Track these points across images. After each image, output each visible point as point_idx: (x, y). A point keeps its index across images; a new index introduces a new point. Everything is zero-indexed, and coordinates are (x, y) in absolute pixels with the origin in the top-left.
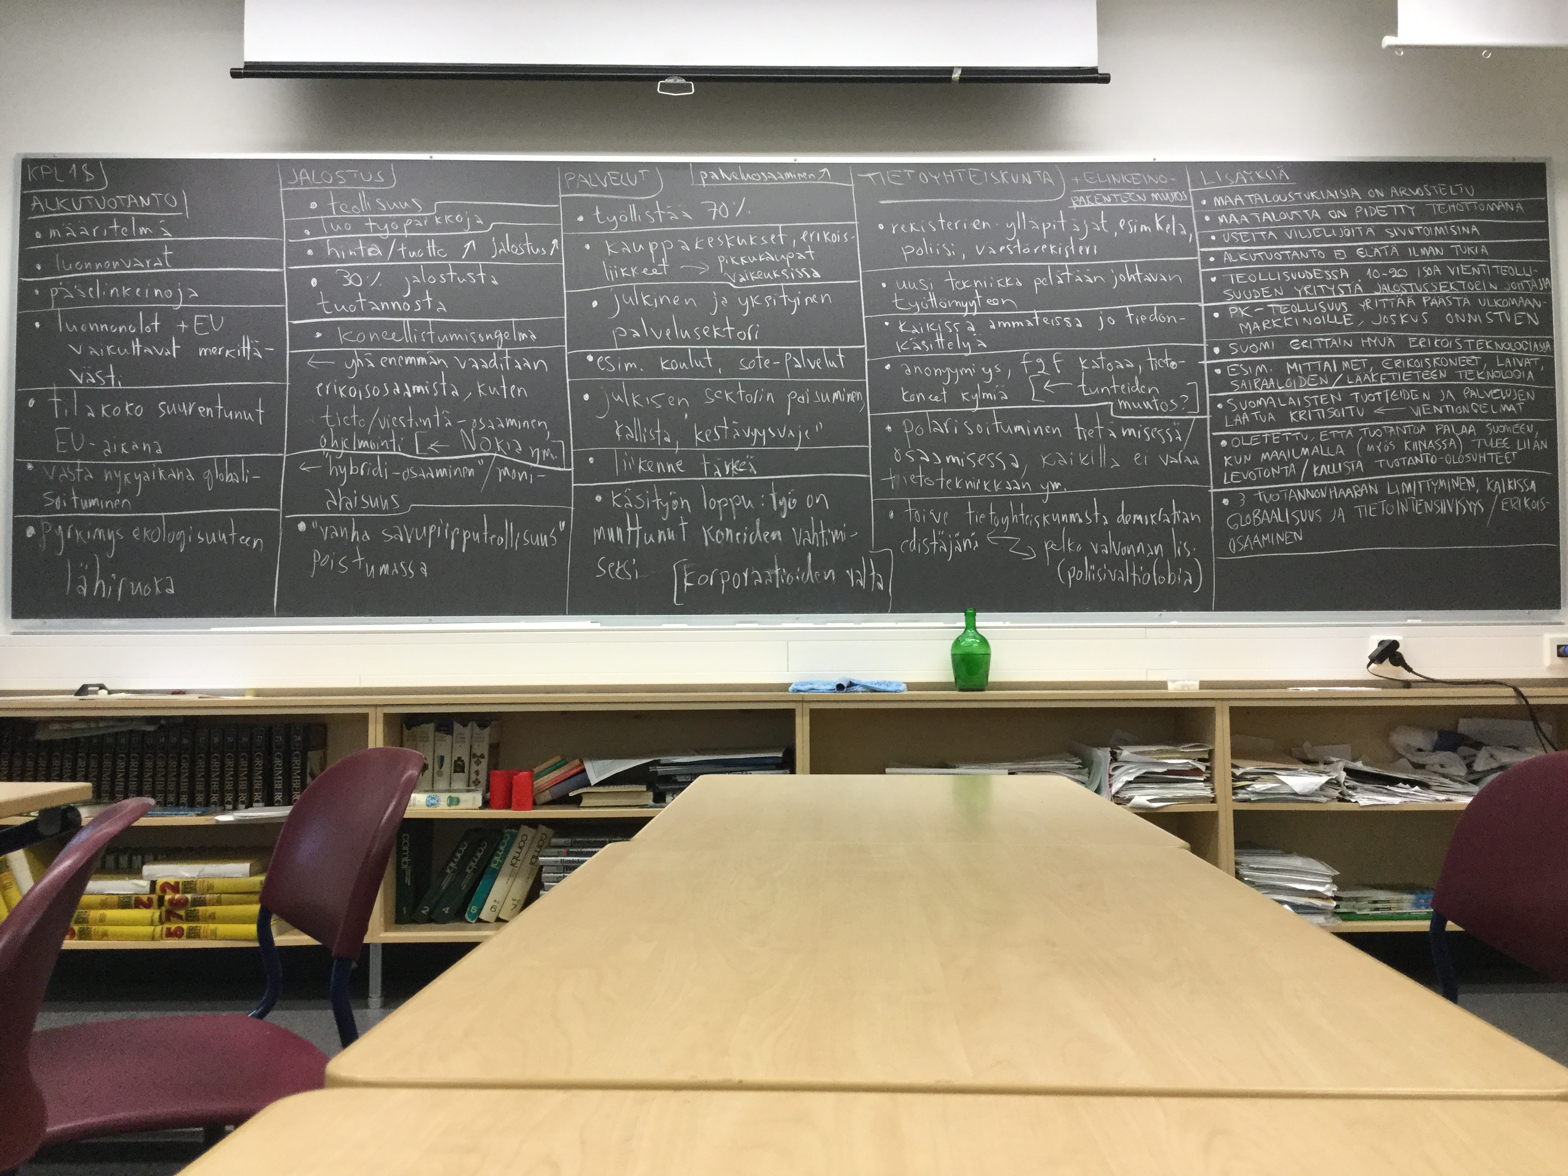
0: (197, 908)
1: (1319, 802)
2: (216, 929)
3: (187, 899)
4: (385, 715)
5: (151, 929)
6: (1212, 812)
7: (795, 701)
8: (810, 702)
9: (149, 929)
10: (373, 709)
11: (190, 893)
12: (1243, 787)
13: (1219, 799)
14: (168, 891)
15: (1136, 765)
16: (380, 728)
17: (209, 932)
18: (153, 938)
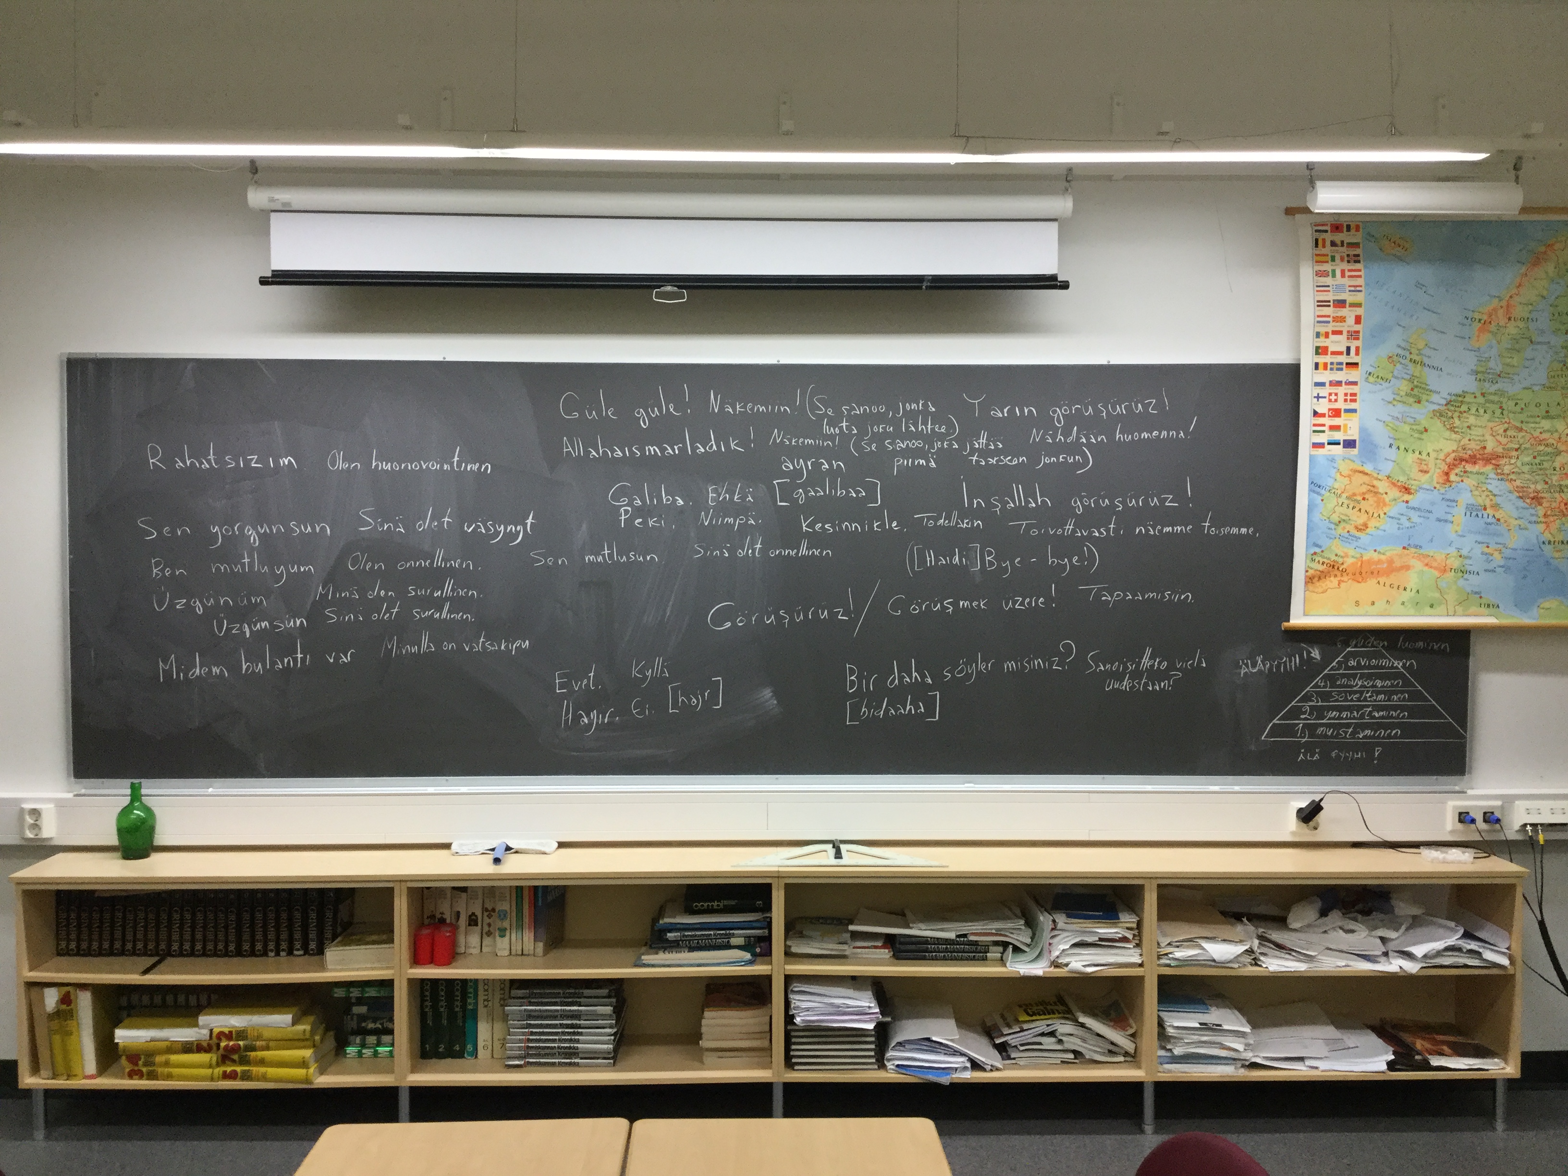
0: (248, 1053)
2: (266, 1073)
3: (239, 1045)
4: (408, 889)
5: (210, 1070)
6: (1140, 976)
7: (770, 877)
8: (783, 877)
9: (209, 1071)
10: (397, 884)
11: (243, 1040)
13: (1145, 965)
14: (223, 1039)
15: (1072, 934)
17: (260, 1074)
18: (212, 1079)
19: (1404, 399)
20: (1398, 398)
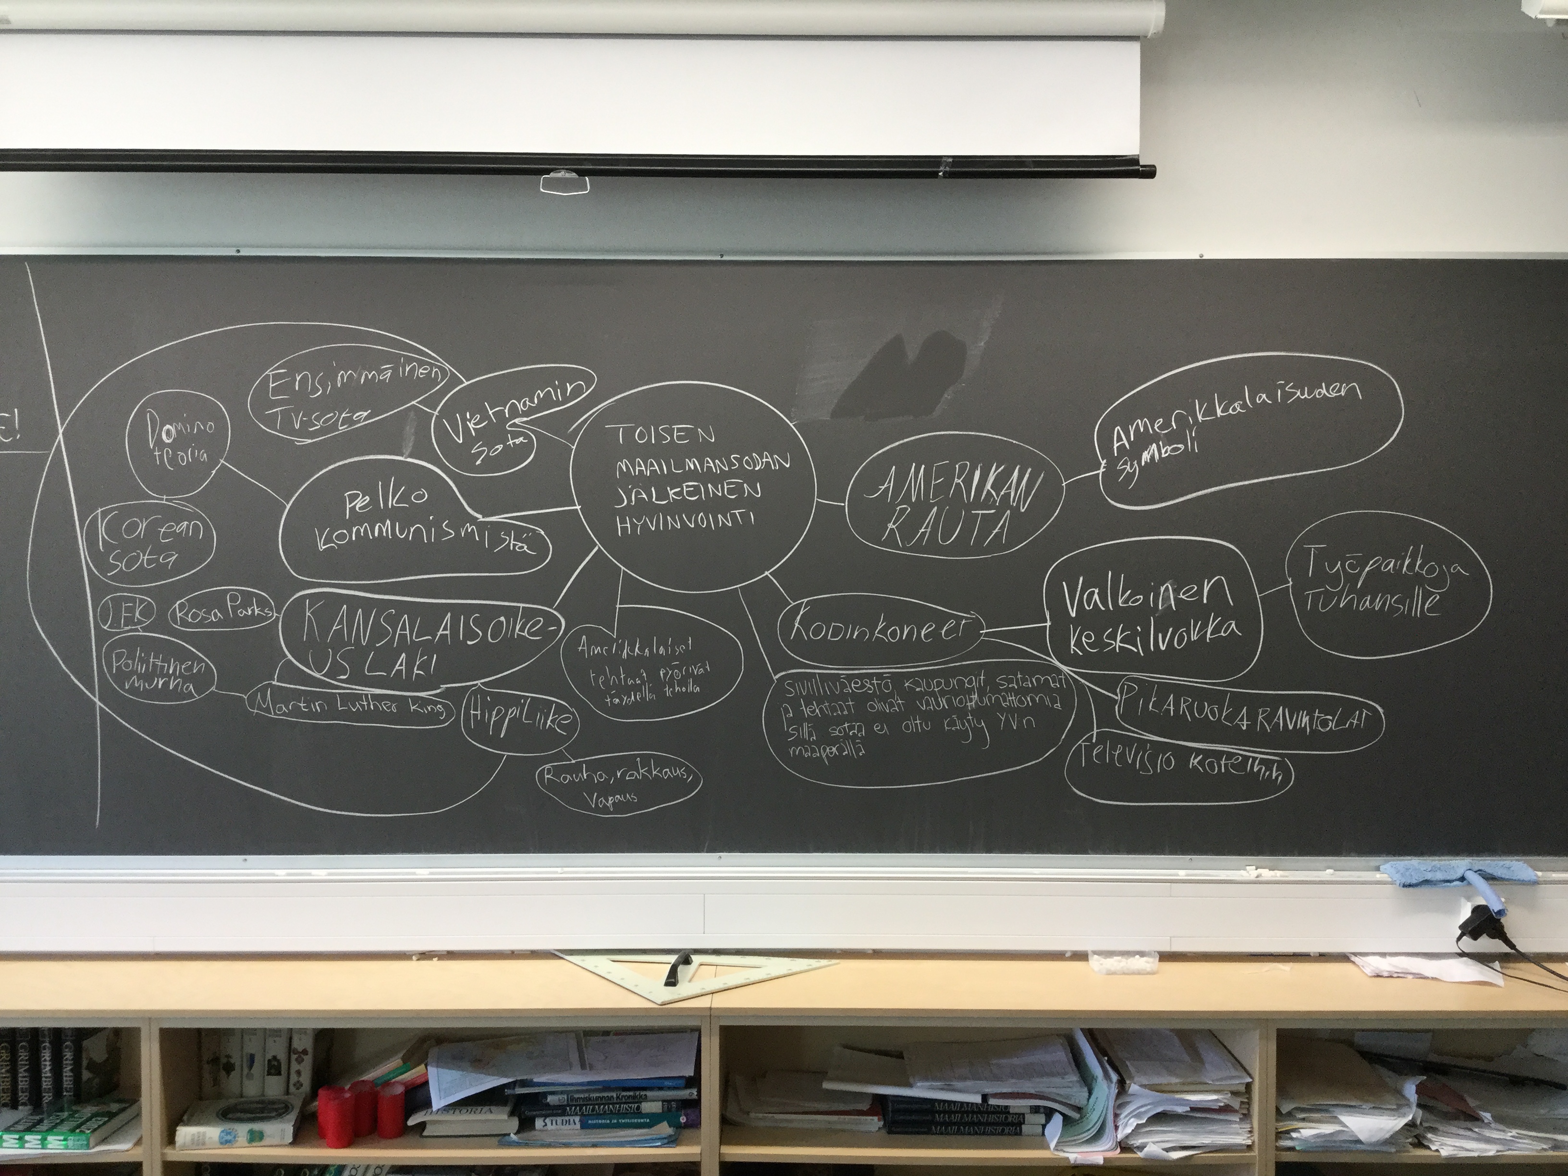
4: (161, 1030)
6: (1247, 1164)
7: (702, 1017)
8: (720, 1017)
10: (148, 1022)
12: (1288, 1132)
13: (1256, 1147)
16: (155, 1045)
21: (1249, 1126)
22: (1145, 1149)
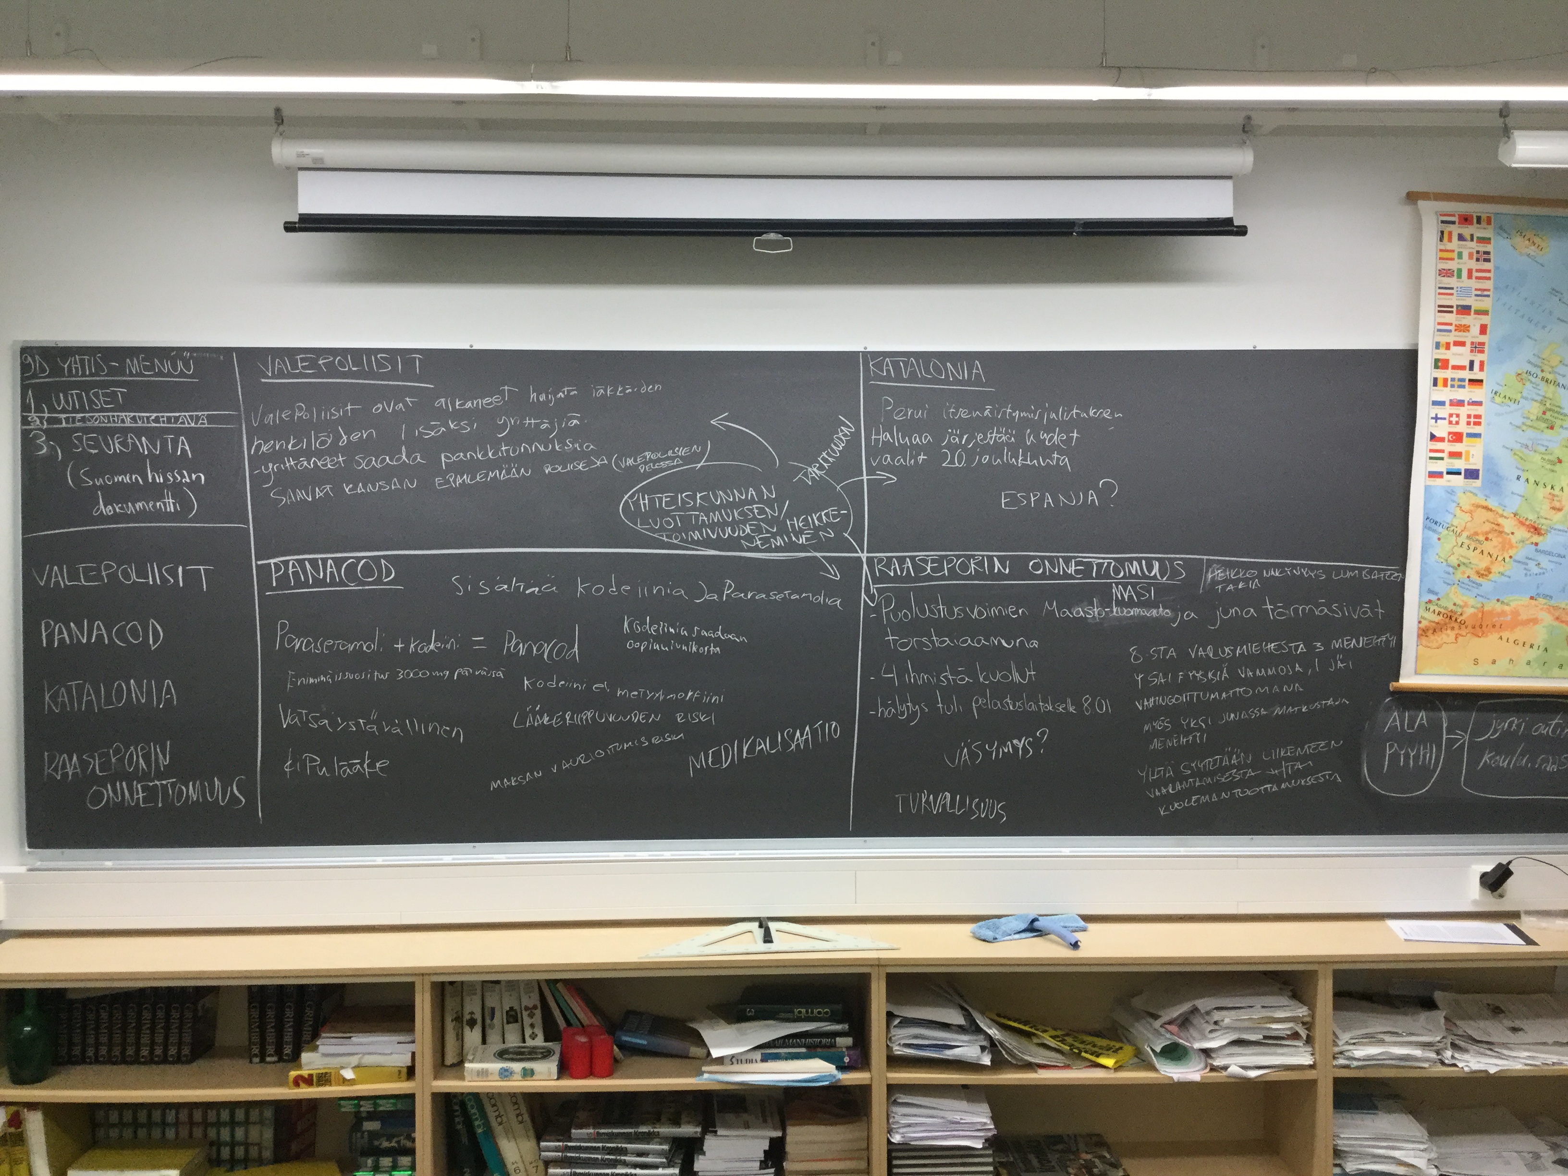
1: (1420, 1068)
4: (434, 985)
6: (1312, 1080)
7: (871, 966)
8: (886, 966)
10: (421, 977)
12: (1341, 1053)
13: (1318, 1066)
15: (1230, 1030)
16: (428, 997)
19: (1535, 424)
20: (1529, 423)
21: (1310, 1049)
22: (1229, 1070)
